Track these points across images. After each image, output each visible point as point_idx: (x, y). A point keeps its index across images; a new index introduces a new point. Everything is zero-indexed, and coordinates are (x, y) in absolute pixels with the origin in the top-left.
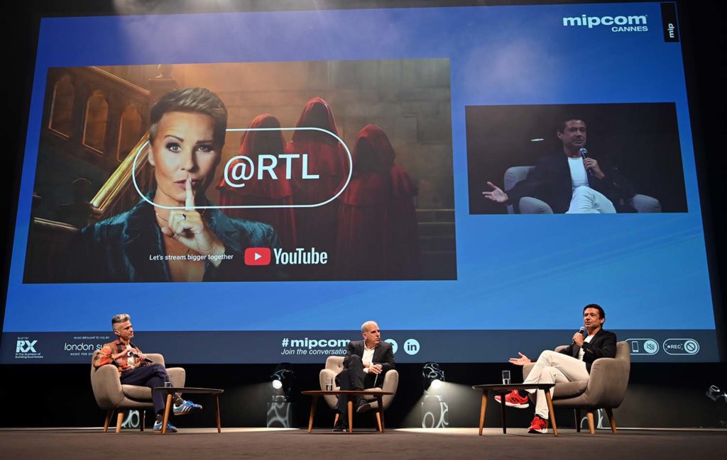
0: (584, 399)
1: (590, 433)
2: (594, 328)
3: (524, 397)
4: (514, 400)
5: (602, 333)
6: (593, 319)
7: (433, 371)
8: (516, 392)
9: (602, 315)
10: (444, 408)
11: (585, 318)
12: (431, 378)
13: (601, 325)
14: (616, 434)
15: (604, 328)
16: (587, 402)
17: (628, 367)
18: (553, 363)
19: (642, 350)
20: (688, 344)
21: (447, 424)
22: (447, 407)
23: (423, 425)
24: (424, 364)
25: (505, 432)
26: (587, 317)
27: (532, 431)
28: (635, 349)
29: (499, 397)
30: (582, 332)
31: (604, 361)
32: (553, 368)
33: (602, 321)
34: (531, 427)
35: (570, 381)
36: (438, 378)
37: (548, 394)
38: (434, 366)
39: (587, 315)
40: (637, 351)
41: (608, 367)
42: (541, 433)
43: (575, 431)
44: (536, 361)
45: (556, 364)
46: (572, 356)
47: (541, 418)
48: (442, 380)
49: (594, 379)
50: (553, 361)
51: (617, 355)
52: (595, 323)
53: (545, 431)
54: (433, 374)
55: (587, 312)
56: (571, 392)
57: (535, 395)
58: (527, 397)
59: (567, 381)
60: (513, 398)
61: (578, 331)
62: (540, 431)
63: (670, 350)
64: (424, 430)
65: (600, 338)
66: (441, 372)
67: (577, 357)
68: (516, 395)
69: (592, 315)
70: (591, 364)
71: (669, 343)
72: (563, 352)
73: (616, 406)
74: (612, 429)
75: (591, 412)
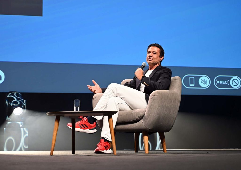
0: (142, 124)
1: (145, 153)
2: (155, 64)
3: (92, 124)
4: (83, 126)
5: (160, 68)
6: (155, 56)
7: (16, 100)
8: (85, 119)
9: (162, 53)
10: (25, 133)
11: (148, 55)
12: (13, 106)
13: (161, 62)
14: (167, 153)
15: (163, 64)
16: (144, 127)
17: (179, 98)
18: (118, 94)
19: (197, 85)
20: (233, 80)
21: (27, 147)
22: (27, 132)
23: (5, 149)
24: (8, 93)
25: (73, 153)
26: (150, 55)
27: (98, 152)
28: (192, 83)
29: (70, 124)
30: (143, 67)
31: (159, 92)
32: (118, 98)
33: (161, 59)
34: (97, 149)
35: (131, 109)
36: (20, 106)
37: (111, 119)
38: (17, 95)
39: (150, 52)
40: (193, 85)
41: (163, 98)
42: (106, 153)
43: (134, 151)
44: (104, 92)
45: (120, 95)
46: (134, 88)
47: (106, 140)
48: (24, 108)
49: (150, 108)
50: (118, 92)
51: (171, 87)
52: (156, 60)
53: (109, 151)
54: (16, 102)
55: (150, 50)
56: (132, 118)
57: (102, 121)
58: (95, 123)
59: (129, 109)
60: (82, 125)
61: (139, 66)
62: (104, 151)
63: (219, 85)
64: (5, 152)
65: (158, 72)
66: (23, 101)
67: (139, 89)
68: (85, 122)
69: (154, 53)
70: (150, 95)
71: (219, 79)
72: (126, 84)
73: (168, 131)
74: (164, 150)
75: (147, 136)
